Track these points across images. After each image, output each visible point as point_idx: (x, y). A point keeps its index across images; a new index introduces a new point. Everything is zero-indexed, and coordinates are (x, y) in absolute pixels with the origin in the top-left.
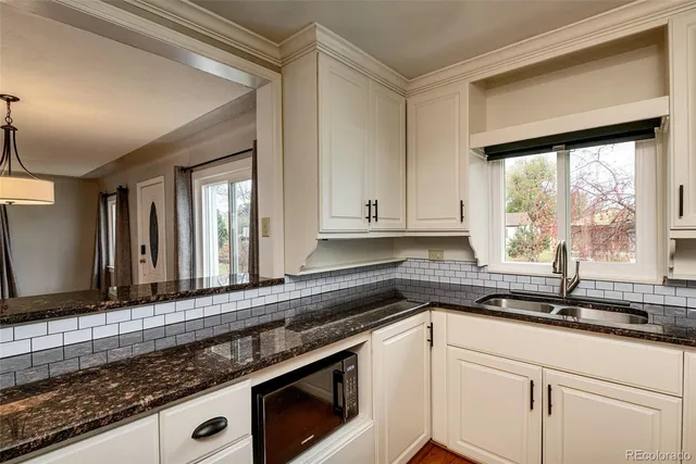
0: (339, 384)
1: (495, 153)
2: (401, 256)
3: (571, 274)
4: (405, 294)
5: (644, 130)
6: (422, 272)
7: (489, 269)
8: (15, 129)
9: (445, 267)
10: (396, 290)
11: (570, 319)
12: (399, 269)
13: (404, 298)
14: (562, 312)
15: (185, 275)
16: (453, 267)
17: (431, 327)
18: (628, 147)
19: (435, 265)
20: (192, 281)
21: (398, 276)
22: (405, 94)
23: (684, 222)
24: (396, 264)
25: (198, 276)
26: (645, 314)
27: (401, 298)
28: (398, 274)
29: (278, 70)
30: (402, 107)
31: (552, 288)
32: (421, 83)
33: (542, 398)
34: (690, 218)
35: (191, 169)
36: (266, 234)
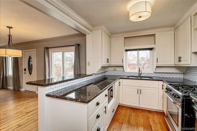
2: (106, 70)
3: (140, 72)
5: (151, 49)
6: (111, 73)
8: (11, 36)
10: (105, 77)
12: (106, 73)
13: (107, 79)
16: (118, 72)
17: (120, 82)
18: (148, 51)
19: (115, 72)
21: (106, 74)
23: (157, 64)
24: (105, 72)
26: (152, 78)
29: (91, 31)
30: (110, 40)
32: (114, 36)
33: (139, 92)
34: (159, 63)
35: (49, 48)
36: (89, 65)
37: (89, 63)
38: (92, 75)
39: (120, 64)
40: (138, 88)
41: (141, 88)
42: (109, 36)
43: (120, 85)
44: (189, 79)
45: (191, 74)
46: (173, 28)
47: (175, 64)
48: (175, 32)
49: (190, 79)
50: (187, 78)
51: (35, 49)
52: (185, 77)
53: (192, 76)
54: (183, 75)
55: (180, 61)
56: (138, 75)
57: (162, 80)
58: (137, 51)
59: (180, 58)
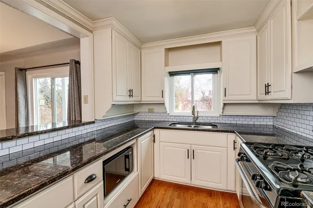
0: (127, 159)
1: (172, 74)
2: (136, 111)
3: (196, 115)
4: (139, 126)
5: (215, 71)
6: (145, 117)
7: (170, 115)
9: (154, 114)
10: (134, 124)
11: (196, 128)
14: (194, 127)
15: (22, 124)
16: (157, 115)
17: (154, 136)
19: (151, 114)
20: (27, 128)
22: (140, 48)
23: (226, 98)
24: (135, 114)
25: (30, 125)
26: (216, 126)
27: (137, 127)
28: (136, 118)
29: (92, 32)
30: (139, 53)
31: (191, 120)
32: (147, 45)
33: (191, 154)
34: (228, 97)
35: (26, 70)
36: (86, 102)
37: (86, 97)
38: (94, 122)
39: (158, 99)
40: (188, 147)
41: (193, 147)
42: (135, 45)
43: (154, 141)
44: (283, 128)
45: (289, 119)
46: (255, 30)
47: (259, 98)
48: (258, 38)
49: (286, 129)
50: (280, 127)
51: (3, 73)
52: (276, 123)
53: (290, 123)
54: (272, 120)
55: (267, 93)
56: (192, 121)
57: (233, 132)
58: (190, 76)
59: (267, 86)
